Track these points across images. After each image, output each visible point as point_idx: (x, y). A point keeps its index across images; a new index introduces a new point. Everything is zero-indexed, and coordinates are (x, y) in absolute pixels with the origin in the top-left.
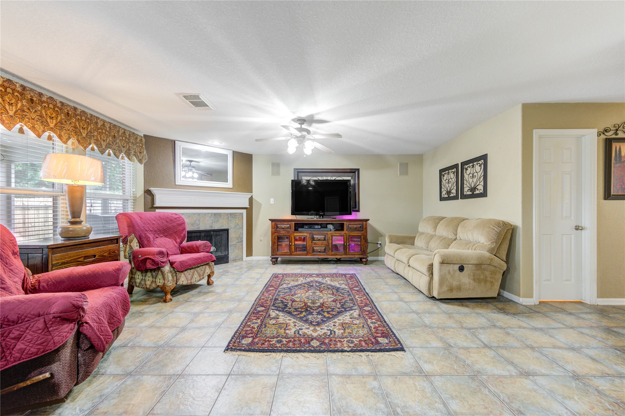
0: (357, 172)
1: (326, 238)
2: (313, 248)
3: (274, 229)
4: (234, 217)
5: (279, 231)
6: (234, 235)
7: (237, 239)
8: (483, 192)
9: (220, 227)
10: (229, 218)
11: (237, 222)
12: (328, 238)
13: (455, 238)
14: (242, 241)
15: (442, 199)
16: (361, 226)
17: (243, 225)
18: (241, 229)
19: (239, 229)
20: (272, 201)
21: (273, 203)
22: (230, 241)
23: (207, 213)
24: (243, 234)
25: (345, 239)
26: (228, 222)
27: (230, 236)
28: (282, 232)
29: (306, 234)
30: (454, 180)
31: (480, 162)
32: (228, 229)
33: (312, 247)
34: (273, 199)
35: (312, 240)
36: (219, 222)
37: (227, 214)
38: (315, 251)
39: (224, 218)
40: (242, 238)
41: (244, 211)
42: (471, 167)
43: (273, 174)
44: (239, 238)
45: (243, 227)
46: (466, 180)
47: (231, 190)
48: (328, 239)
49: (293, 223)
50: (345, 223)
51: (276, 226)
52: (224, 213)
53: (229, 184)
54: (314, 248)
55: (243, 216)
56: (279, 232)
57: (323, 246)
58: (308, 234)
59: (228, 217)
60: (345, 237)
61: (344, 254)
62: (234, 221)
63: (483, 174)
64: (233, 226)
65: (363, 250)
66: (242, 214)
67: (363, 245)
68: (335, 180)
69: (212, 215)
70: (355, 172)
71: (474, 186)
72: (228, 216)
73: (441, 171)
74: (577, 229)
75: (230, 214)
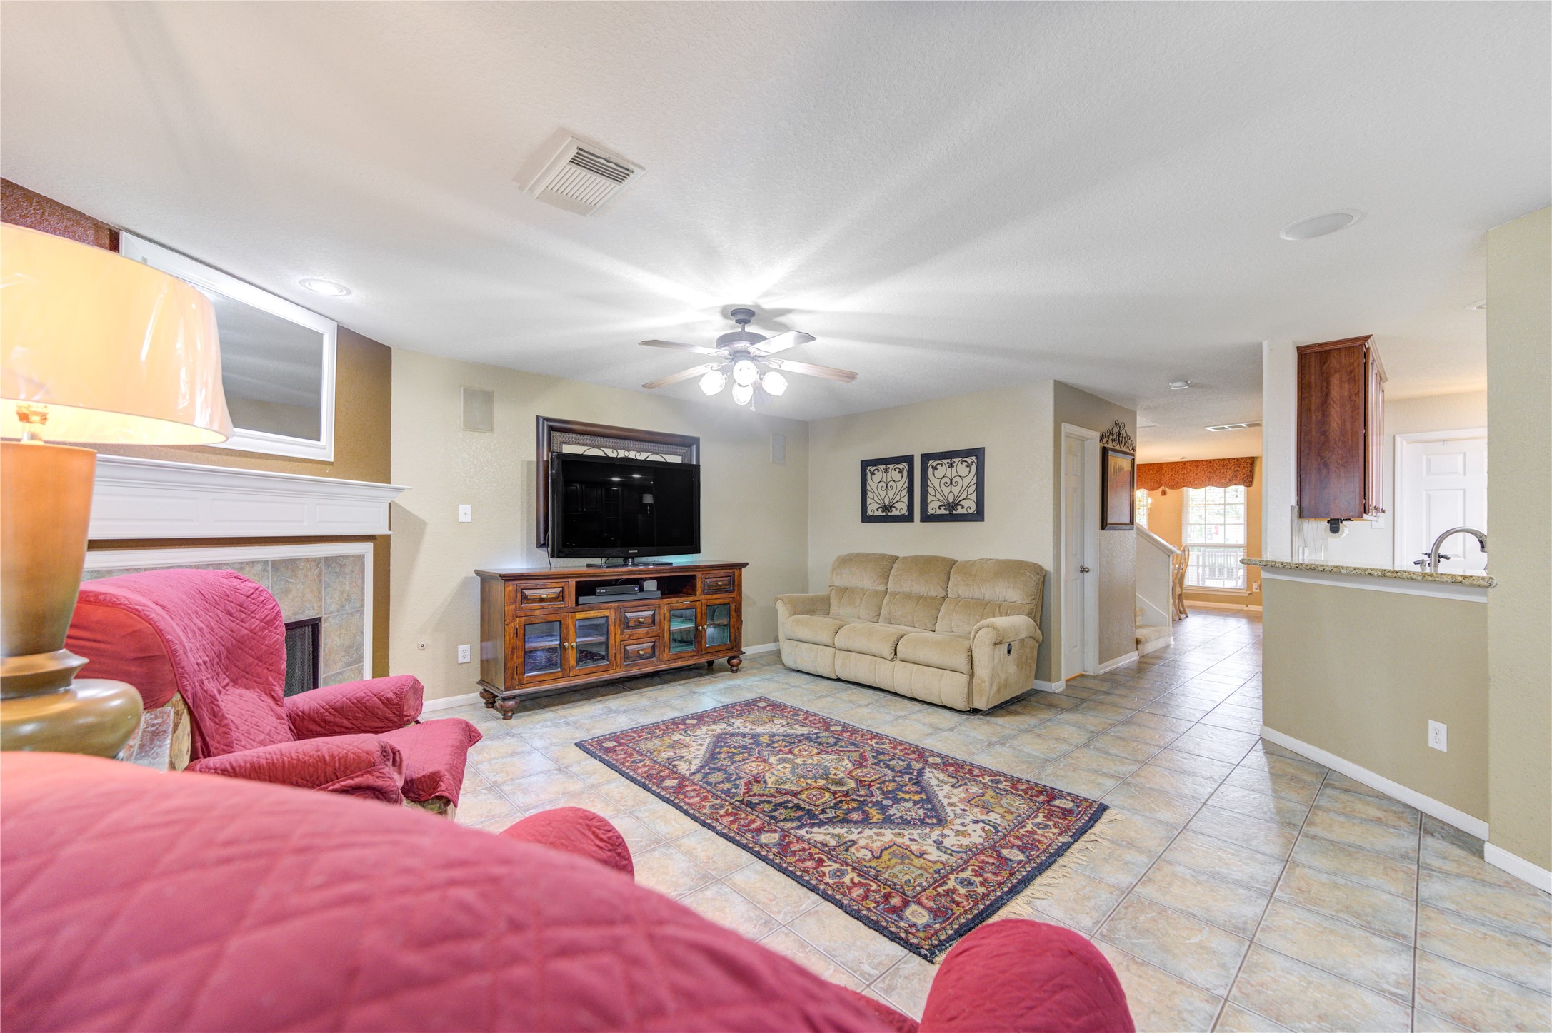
0: (695, 446)
1: (658, 618)
2: (625, 649)
3: (513, 606)
4: (337, 570)
5: (531, 610)
6: (337, 639)
7: (347, 650)
8: (975, 512)
9: (295, 614)
10: (323, 578)
11: (347, 588)
12: (662, 618)
13: (943, 595)
14: (360, 659)
15: (866, 518)
16: (729, 581)
17: (363, 600)
18: (358, 615)
19: (352, 613)
20: (465, 513)
21: (468, 519)
22: (326, 665)
23: (248, 563)
24: (362, 633)
25: (699, 615)
26: (320, 593)
27: (326, 644)
28: (537, 612)
29: (606, 613)
30: (903, 483)
31: (969, 460)
32: (319, 619)
33: (622, 647)
34: (469, 506)
35: (622, 626)
36: (290, 596)
37: (317, 561)
38: (631, 655)
39: (306, 576)
40: (361, 646)
41: (367, 549)
42: (948, 465)
43: (470, 426)
44: (350, 647)
45: (362, 605)
46: (935, 489)
47: (328, 468)
48: (662, 620)
49: (572, 582)
50: (699, 575)
51: (519, 595)
52: (308, 560)
53: (323, 448)
54: (628, 648)
55: (363, 564)
56: (529, 613)
57: (649, 640)
58: (613, 611)
59: (320, 574)
60: (698, 610)
61: (695, 654)
62: (339, 588)
63: (975, 480)
64: (333, 607)
65: (733, 637)
66: (360, 558)
67: (734, 627)
68: (645, 461)
69: (265, 570)
70: (690, 446)
71: (954, 500)
72: (321, 570)
73: (865, 464)
74: (1081, 571)
75: (327, 559)
